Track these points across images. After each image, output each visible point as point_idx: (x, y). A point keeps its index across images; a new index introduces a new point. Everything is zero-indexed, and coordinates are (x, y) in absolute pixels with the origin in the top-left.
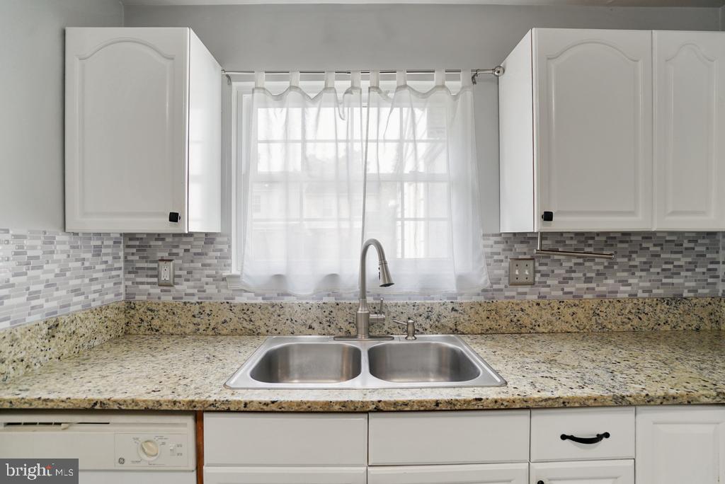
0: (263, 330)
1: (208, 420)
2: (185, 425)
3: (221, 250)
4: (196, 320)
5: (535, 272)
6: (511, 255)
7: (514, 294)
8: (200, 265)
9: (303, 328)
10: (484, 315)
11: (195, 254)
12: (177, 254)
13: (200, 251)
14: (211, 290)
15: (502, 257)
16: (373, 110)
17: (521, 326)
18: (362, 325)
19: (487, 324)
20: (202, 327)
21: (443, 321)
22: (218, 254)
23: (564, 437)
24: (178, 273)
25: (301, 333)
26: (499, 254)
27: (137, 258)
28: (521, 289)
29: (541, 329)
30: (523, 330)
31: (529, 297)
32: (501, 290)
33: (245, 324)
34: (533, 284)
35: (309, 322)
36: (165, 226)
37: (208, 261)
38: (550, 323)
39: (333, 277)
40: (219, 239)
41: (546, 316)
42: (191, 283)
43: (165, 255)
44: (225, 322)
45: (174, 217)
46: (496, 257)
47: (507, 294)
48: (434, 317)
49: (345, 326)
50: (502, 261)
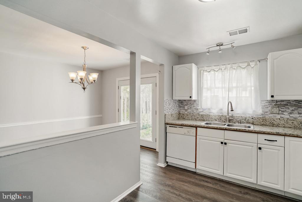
0: (205, 120)
1: (198, 128)
2: (194, 129)
3: (197, 103)
4: (192, 117)
5: (279, 110)
6: (271, 106)
7: (272, 116)
8: (193, 106)
9: (214, 120)
10: (262, 121)
11: (192, 104)
12: (188, 104)
13: (192, 103)
14: (195, 111)
15: (268, 106)
16: (231, 71)
17: (274, 124)
18: (228, 120)
19: (262, 123)
20: (193, 118)
21: (249, 121)
22: (196, 104)
23: (265, 140)
24: (188, 108)
25: (214, 121)
26: (267, 105)
27: (180, 104)
28: (274, 115)
29: (280, 126)
30: (274, 125)
31: (277, 117)
32: (268, 115)
33: (202, 118)
34: (279, 114)
35: (216, 119)
36: (189, 99)
37: (194, 105)
38: (284, 124)
39: (221, 109)
40: (197, 101)
41: (282, 122)
42: (191, 110)
43: (186, 104)
44: (198, 118)
45: (191, 97)
46: (266, 106)
47: (269, 116)
48: (247, 120)
49: (224, 120)
50: (268, 107)
